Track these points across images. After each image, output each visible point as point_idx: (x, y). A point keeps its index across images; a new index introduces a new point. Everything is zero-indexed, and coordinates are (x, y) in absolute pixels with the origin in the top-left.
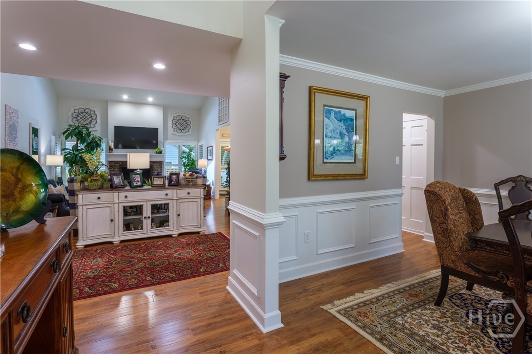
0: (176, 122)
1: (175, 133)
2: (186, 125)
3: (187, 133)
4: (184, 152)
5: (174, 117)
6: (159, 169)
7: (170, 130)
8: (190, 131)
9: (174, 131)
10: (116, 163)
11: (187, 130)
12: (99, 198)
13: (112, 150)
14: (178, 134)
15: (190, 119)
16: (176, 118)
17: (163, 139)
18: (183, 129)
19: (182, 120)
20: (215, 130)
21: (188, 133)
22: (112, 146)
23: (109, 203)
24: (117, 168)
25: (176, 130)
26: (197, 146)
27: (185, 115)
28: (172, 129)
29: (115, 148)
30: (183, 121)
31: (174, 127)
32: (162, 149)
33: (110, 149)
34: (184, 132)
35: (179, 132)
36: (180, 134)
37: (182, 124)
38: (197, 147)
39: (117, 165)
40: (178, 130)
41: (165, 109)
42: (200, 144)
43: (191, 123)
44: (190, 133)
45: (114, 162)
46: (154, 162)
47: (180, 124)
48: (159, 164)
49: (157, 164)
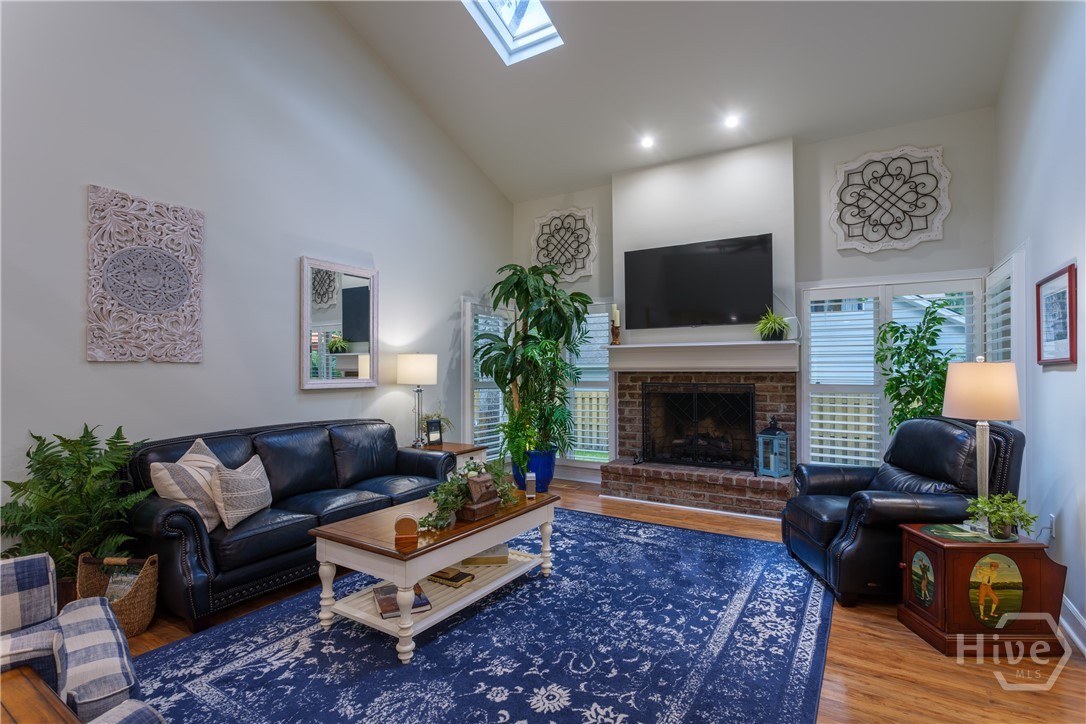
0: (860, 196)
1: (855, 244)
2: (911, 197)
3: (916, 239)
4: (897, 331)
5: (849, 175)
7: (831, 234)
8: (937, 221)
9: (849, 236)
11: (920, 223)
13: (618, 334)
14: (867, 248)
15: (935, 166)
18: (896, 221)
19: (887, 180)
21: (924, 236)
24: (637, 395)
25: (857, 231)
26: (978, 294)
27: (908, 150)
28: (840, 232)
29: (628, 327)
31: (849, 219)
32: (788, 320)
33: (613, 331)
34: (899, 234)
35: (873, 236)
36: (877, 247)
38: (977, 303)
40: (868, 229)
42: (995, 280)
43: (944, 184)
44: (936, 231)
45: (630, 376)
46: (760, 376)
47: (880, 201)
48: (779, 385)
49: (774, 384)
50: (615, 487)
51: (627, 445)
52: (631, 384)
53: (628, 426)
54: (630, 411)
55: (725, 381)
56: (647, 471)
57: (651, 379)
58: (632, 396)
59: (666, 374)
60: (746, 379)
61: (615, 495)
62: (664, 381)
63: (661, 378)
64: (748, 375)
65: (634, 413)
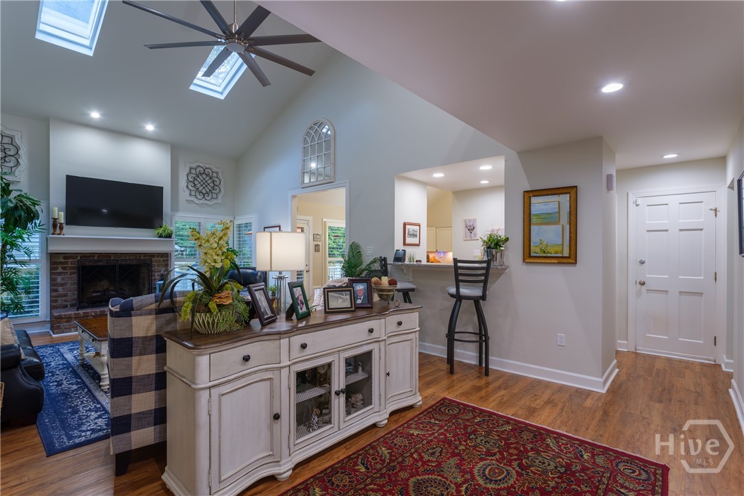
0: (195, 179)
1: (193, 199)
2: (212, 185)
3: (214, 202)
5: (191, 168)
6: (163, 269)
7: (184, 194)
8: (220, 196)
9: (190, 195)
10: (67, 256)
11: (214, 196)
12: (246, 359)
13: (61, 228)
14: (197, 202)
15: (220, 175)
16: (193, 171)
17: (172, 210)
18: (207, 193)
19: (204, 176)
20: (290, 198)
21: (216, 201)
22: (62, 220)
23: (266, 370)
24: (71, 268)
25: (193, 193)
27: (212, 166)
28: (187, 192)
29: (67, 224)
30: (208, 178)
31: (190, 188)
32: (170, 228)
33: (55, 226)
34: (208, 198)
35: (199, 197)
36: (201, 202)
37: (205, 184)
39: (69, 261)
40: (197, 194)
41: (176, 150)
42: (238, 222)
43: (222, 183)
44: (219, 200)
45: (62, 256)
46: (152, 255)
47: (202, 183)
48: (162, 259)
49: (159, 259)
50: (68, 327)
51: (60, 302)
52: (63, 261)
53: (60, 289)
54: (62, 279)
55: (132, 258)
56: (95, 312)
57: (81, 257)
58: (64, 268)
59: (92, 255)
60: (144, 256)
61: (67, 332)
62: (91, 258)
63: (89, 257)
64: (145, 254)
65: (66, 279)
